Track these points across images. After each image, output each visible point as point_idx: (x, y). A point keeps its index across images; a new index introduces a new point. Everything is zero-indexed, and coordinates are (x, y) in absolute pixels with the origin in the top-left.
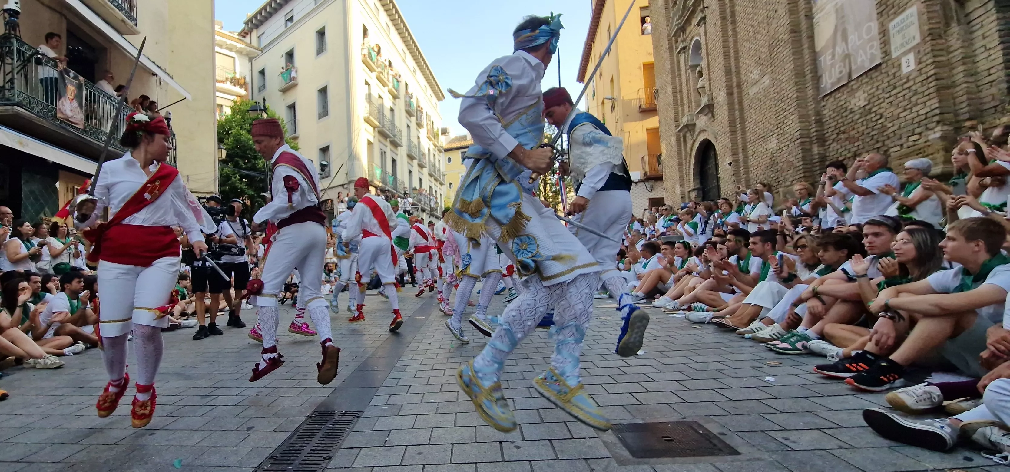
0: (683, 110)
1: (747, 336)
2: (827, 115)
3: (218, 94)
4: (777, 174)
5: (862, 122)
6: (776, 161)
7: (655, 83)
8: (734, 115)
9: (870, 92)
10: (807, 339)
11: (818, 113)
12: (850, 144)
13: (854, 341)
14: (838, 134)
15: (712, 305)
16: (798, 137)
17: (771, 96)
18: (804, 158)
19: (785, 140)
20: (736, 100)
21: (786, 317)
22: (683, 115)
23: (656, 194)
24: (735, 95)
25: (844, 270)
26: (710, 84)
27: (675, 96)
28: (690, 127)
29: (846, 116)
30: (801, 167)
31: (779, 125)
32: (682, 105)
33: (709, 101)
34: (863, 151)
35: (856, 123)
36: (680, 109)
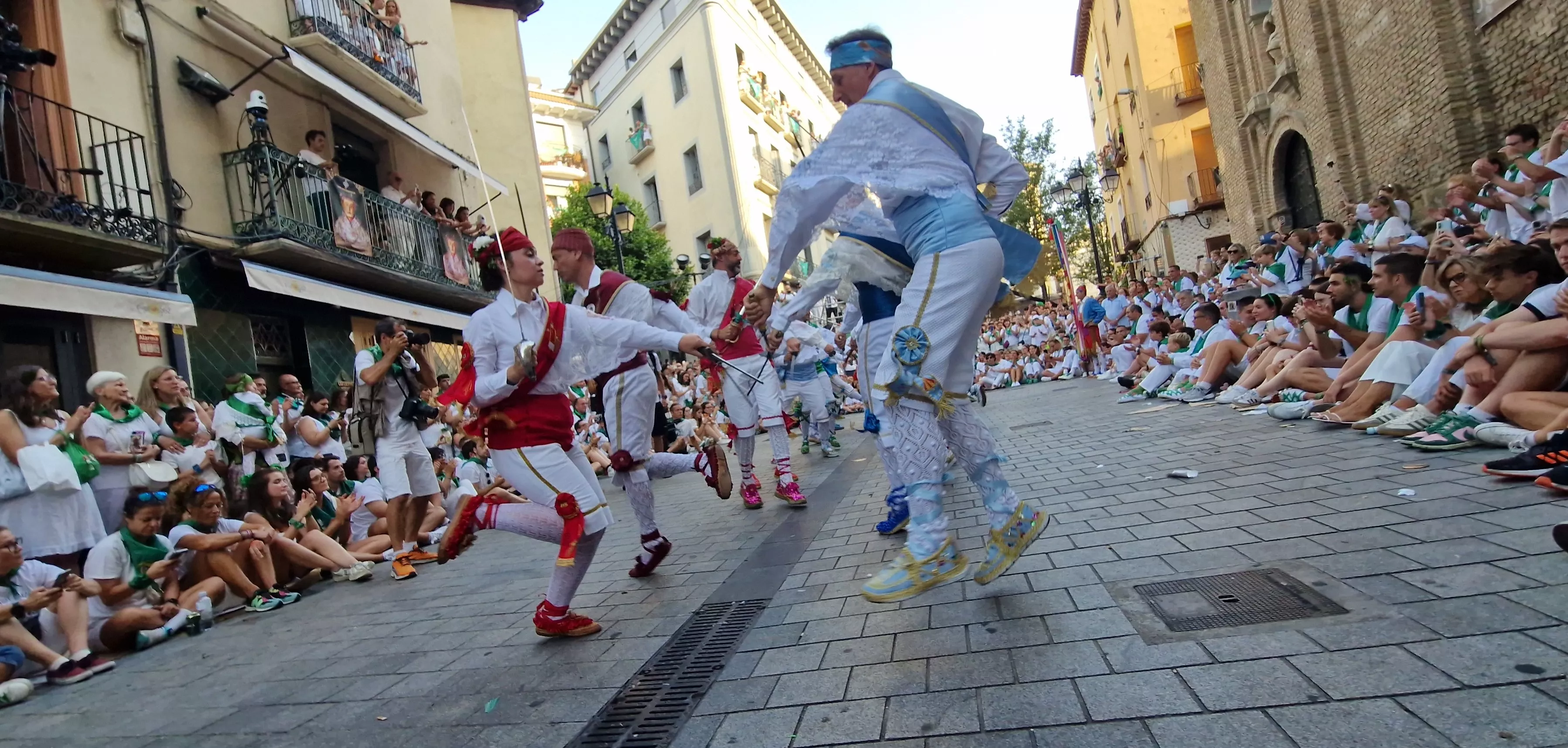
0: (1247, 90)
1: (1370, 430)
2: (1493, 58)
3: (545, 181)
4: (1416, 167)
5: (1552, 61)
6: (1412, 148)
7: (1197, 56)
8: (1332, 83)
9: (1558, 10)
10: (1473, 422)
11: (1477, 57)
12: (1536, 99)
13: (1554, 416)
14: (1514, 86)
15: (1312, 390)
16: (1446, 101)
17: (1395, 42)
18: (1459, 135)
19: (1425, 110)
20: (1335, 59)
21: (1436, 392)
22: (1248, 98)
23: (1216, 232)
24: (1333, 51)
25: (1529, 306)
26: (1288, 41)
27: (1231, 71)
28: (1262, 116)
29: (1526, 54)
30: (1456, 150)
31: (1412, 87)
32: (1245, 83)
33: (1288, 68)
34: (1560, 107)
35: (1543, 64)
36: (1242, 89)
